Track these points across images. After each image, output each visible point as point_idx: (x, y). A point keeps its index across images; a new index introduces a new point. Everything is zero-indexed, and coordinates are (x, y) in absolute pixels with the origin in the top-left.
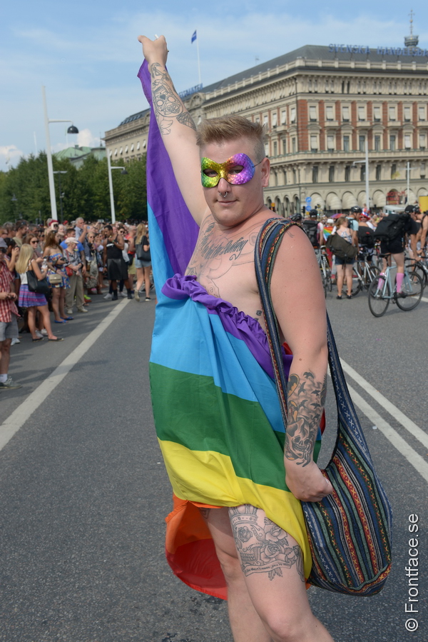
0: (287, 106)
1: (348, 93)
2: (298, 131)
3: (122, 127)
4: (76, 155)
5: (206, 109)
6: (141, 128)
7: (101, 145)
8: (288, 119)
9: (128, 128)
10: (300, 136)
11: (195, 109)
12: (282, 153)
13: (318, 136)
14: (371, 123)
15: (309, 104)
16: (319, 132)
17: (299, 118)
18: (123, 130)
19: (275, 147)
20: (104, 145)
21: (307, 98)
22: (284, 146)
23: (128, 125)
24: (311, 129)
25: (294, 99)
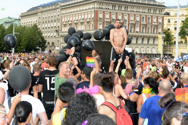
0: (91, 12)
1: (115, 9)
2: (94, 22)
3: (28, 12)
4: (8, 21)
5: (61, 9)
6: (36, 14)
7: (19, 18)
8: (91, 17)
9: (31, 13)
10: (95, 24)
11: (57, 9)
12: (88, 29)
13: (102, 24)
14: (123, 21)
15: (99, 12)
16: (102, 23)
17: (95, 17)
18: (28, 13)
19: (86, 27)
20: (20, 18)
21: (98, 10)
22: (89, 27)
23: (30, 12)
24: (99, 22)
25: (94, 10)
